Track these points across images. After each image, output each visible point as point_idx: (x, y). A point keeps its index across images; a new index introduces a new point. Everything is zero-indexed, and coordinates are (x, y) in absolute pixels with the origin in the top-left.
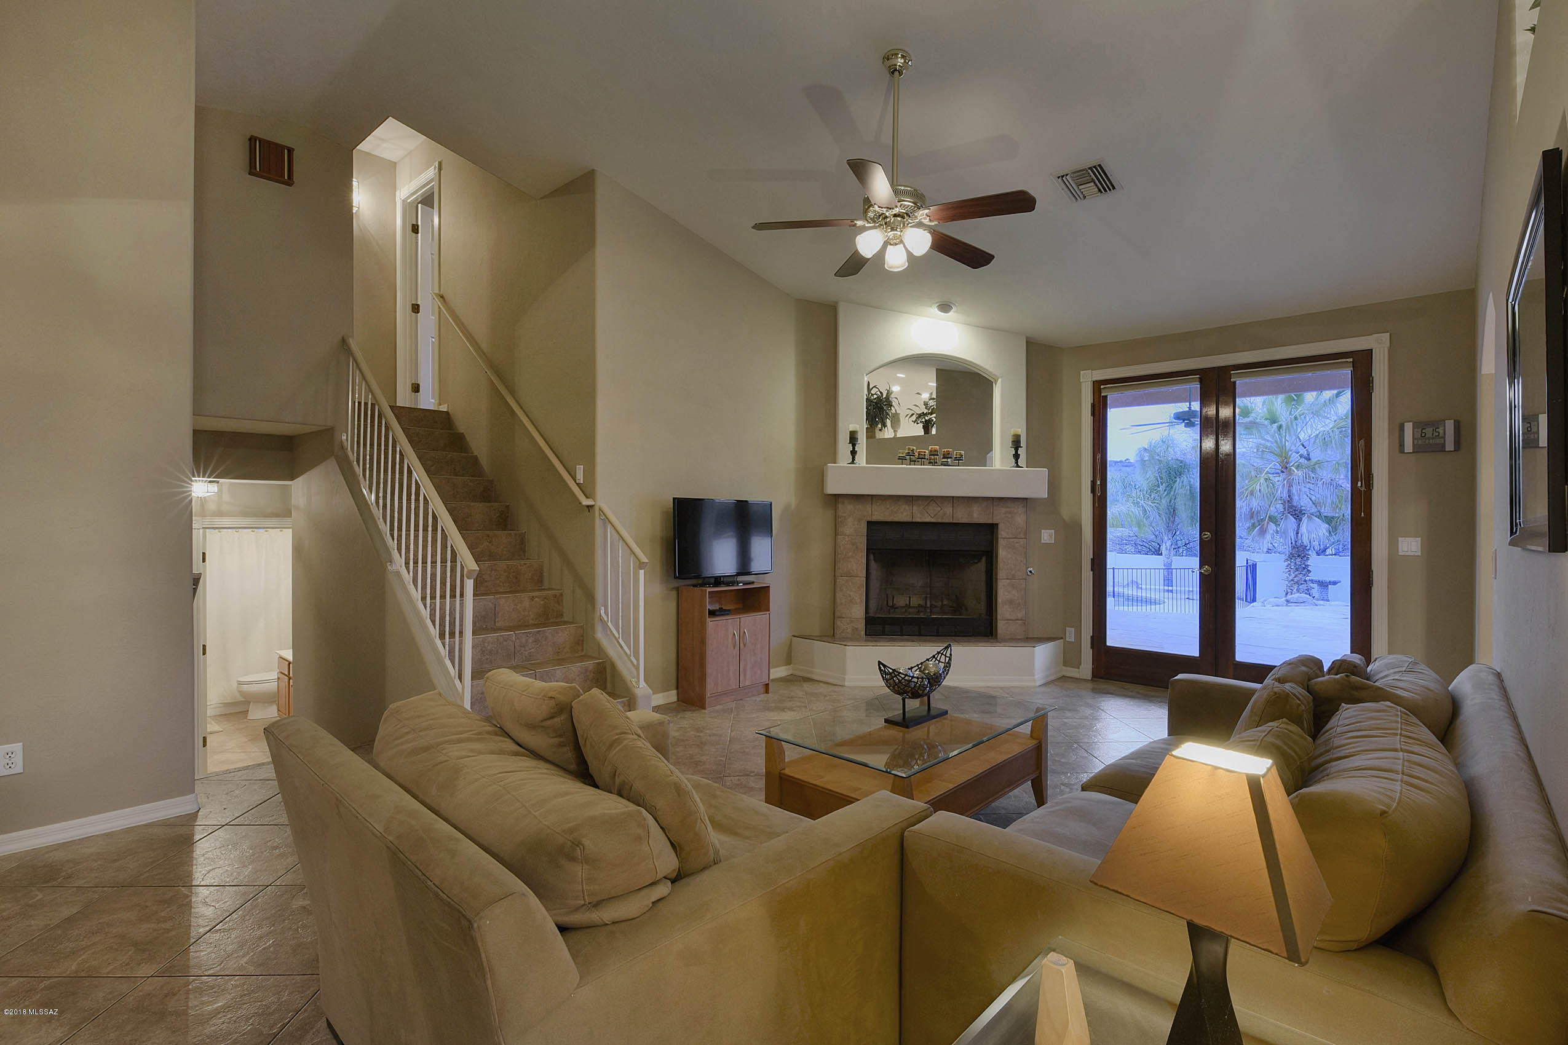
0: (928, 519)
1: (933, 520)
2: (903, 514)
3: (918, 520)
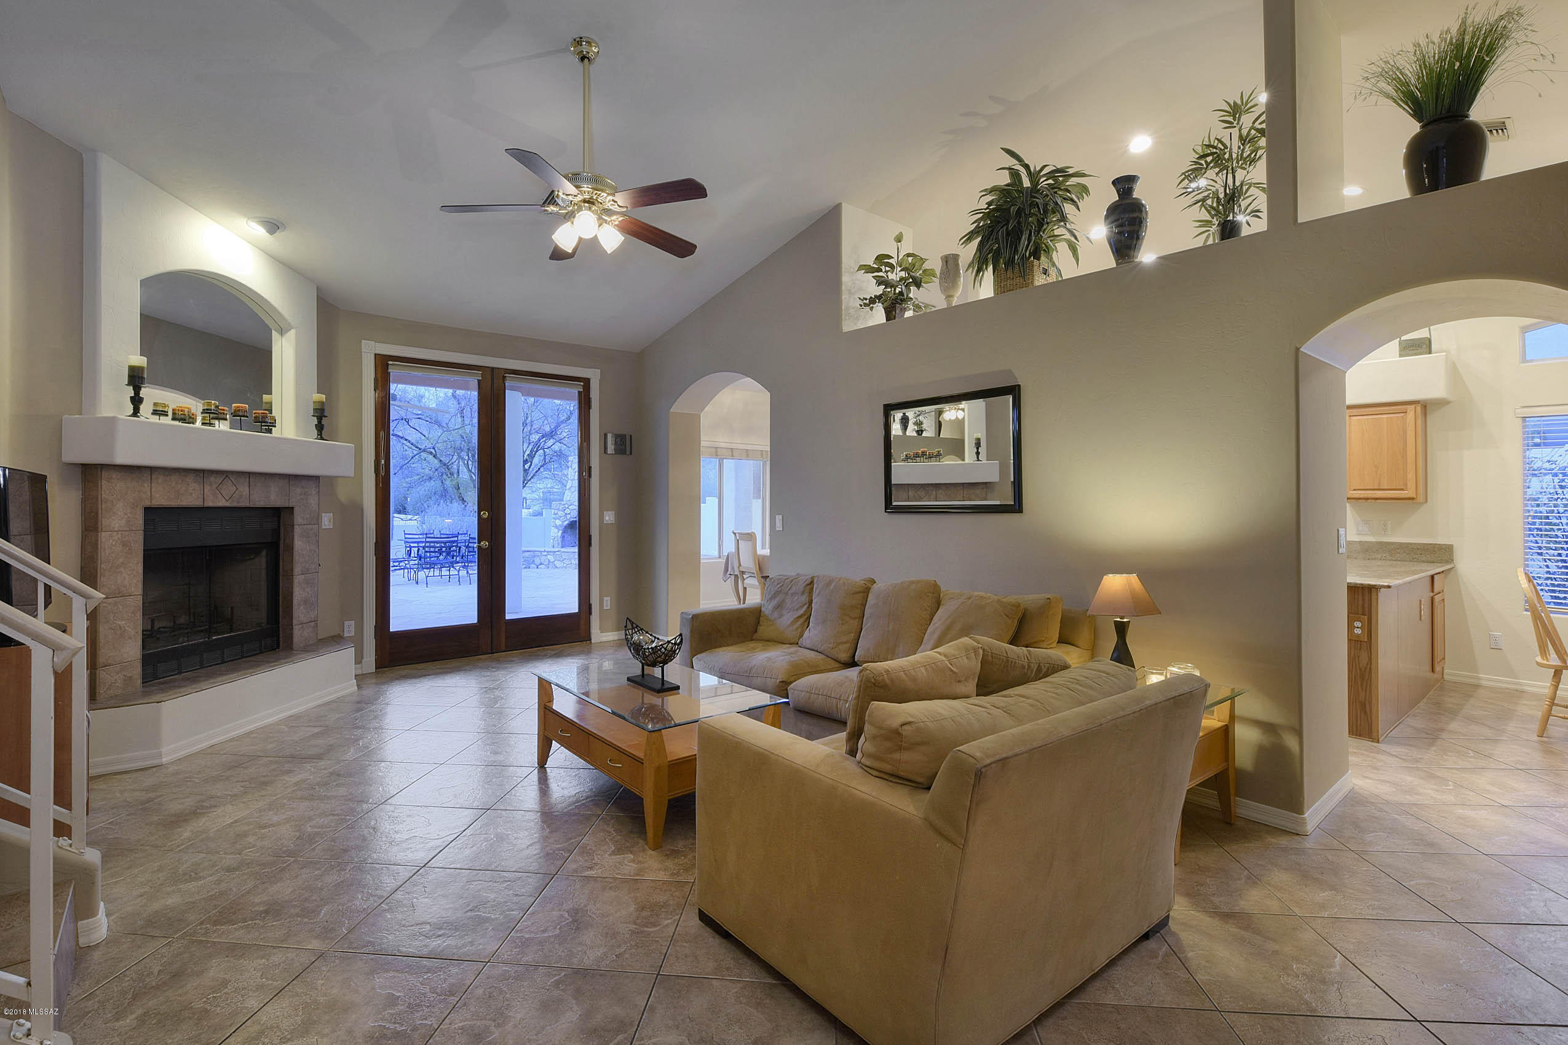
0: (222, 503)
1: (228, 504)
2: (191, 496)
3: (210, 504)
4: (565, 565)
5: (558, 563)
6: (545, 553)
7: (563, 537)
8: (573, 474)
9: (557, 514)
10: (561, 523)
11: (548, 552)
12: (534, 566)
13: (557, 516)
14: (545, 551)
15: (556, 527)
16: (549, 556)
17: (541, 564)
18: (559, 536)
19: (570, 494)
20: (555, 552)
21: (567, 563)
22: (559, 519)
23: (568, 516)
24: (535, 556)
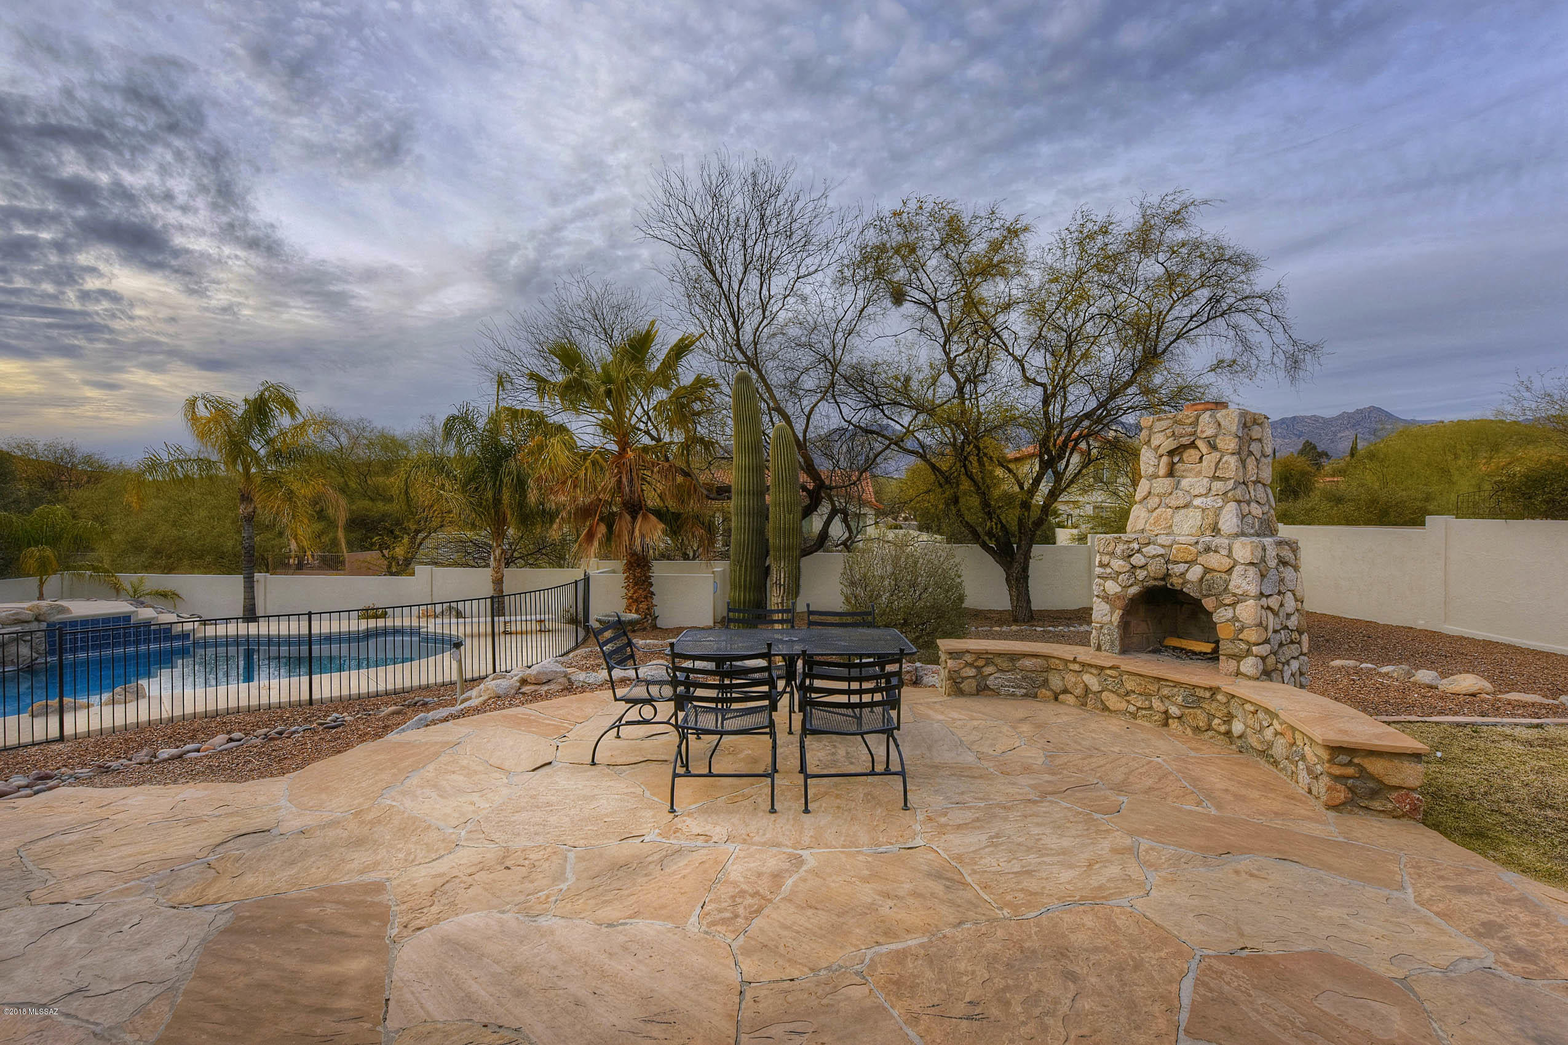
4: (1132, 709)
5: (1112, 701)
6: (1077, 667)
7: (1124, 625)
8: (1155, 461)
9: (1108, 565)
10: (1119, 589)
11: (1083, 665)
12: (1048, 693)
13: (1109, 570)
15: (1106, 598)
16: (1086, 678)
17: (1064, 692)
18: (1116, 624)
19: (1144, 514)
20: (1102, 668)
21: (1139, 704)
22: (1115, 579)
23: (1141, 574)
24: (1048, 669)
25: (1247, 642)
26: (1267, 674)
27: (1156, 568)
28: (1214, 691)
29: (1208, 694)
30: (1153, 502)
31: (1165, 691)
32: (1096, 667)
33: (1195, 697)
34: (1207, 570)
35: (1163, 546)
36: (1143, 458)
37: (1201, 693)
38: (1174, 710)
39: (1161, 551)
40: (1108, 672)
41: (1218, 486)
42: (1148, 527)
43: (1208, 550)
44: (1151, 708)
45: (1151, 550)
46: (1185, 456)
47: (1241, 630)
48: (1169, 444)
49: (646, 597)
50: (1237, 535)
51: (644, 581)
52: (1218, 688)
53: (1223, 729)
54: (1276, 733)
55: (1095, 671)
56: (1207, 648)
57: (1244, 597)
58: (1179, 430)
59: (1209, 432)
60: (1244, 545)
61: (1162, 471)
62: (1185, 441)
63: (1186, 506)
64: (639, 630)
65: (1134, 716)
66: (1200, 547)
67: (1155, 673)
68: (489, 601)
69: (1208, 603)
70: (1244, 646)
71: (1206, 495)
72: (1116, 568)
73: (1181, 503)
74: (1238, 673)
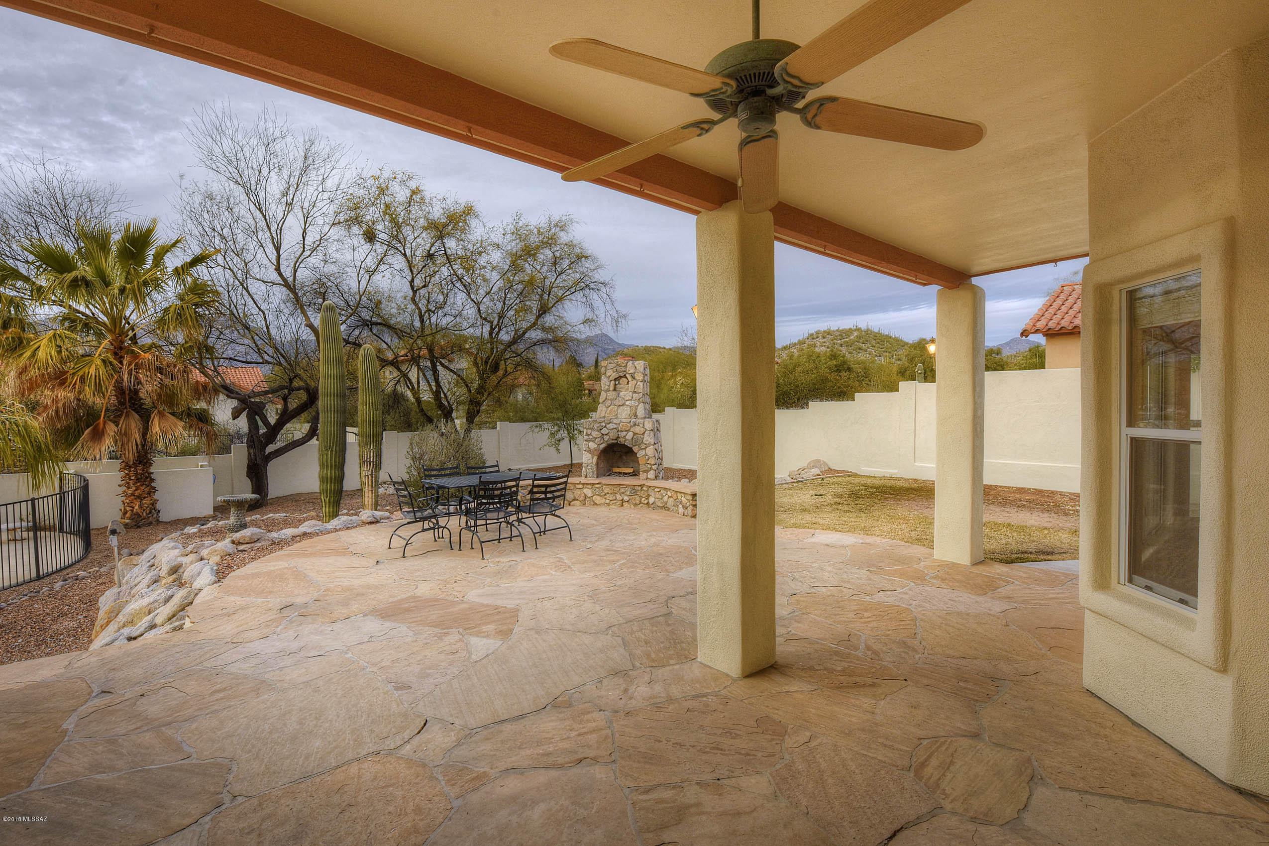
4: (607, 501)
5: (598, 499)
6: (581, 486)
7: (598, 463)
8: (608, 383)
9: (590, 434)
10: (596, 446)
11: (584, 484)
13: (591, 437)
14: (580, 483)
15: (589, 451)
16: (585, 491)
17: (574, 500)
18: (594, 464)
19: (604, 409)
20: (593, 484)
21: (610, 499)
22: (594, 441)
23: (607, 438)
25: (651, 464)
26: (656, 477)
27: (613, 435)
28: (642, 486)
29: (640, 488)
30: (608, 403)
31: (622, 490)
32: (590, 484)
33: (634, 490)
34: (635, 434)
35: (616, 424)
36: (603, 382)
37: (637, 488)
38: (626, 498)
39: (616, 426)
40: (596, 486)
41: (635, 395)
42: (607, 415)
43: (635, 425)
44: (616, 499)
45: (611, 426)
46: (621, 381)
47: (648, 459)
48: (615, 375)
49: (149, 494)
50: (645, 418)
51: (147, 478)
52: (644, 485)
53: (646, 502)
54: (669, 497)
55: (590, 487)
56: (631, 470)
57: (650, 444)
58: (619, 369)
59: (632, 371)
60: (649, 422)
61: (612, 389)
62: (622, 374)
63: (623, 405)
64: (144, 525)
65: (608, 505)
66: (632, 424)
67: (618, 483)
68: (29, 503)
69: (635, 449)
70: (649, 466)
71: (631, 400)
72: (594, 436)
73: (621, 403)
74: (647, 478)
